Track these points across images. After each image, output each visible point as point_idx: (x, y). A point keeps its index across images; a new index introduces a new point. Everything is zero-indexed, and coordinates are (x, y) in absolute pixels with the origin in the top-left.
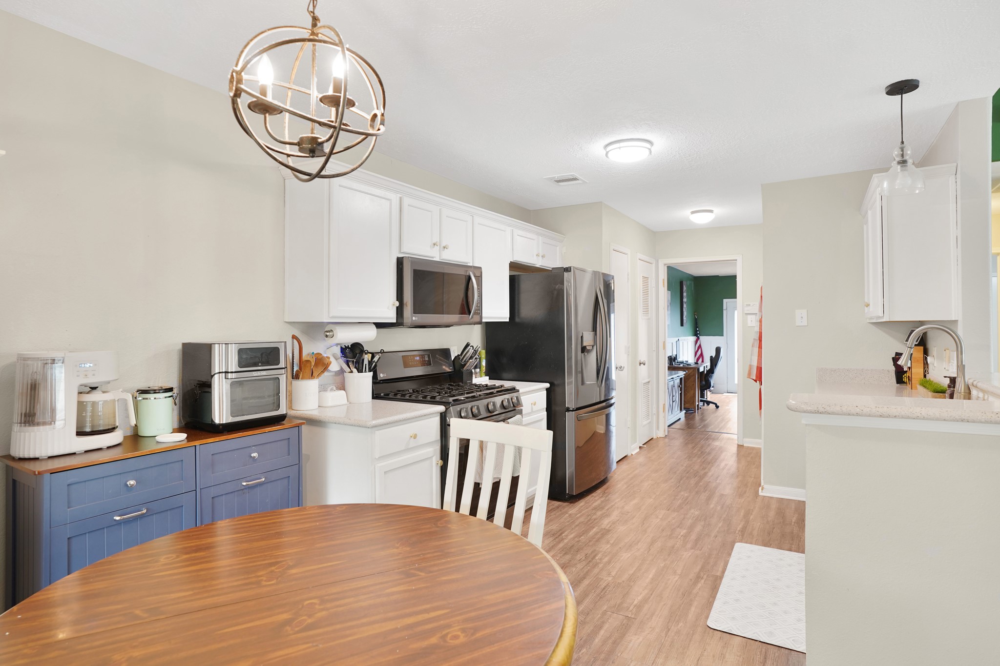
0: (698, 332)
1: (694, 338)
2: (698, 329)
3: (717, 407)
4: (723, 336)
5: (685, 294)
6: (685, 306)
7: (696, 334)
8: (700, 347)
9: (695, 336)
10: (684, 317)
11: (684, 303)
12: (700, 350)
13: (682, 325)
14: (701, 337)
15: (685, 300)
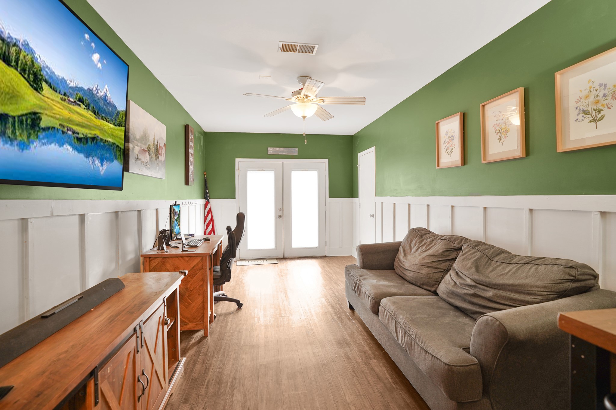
0: (208, 195)
1: (203, 201)
2: (207, 191)
3: (240, 305)
4: (235, 199)
5: (191, 143)
6: (191, 159)
7: (206, 196)
8: (210, 211)
9: (204, 199)
10: (190, 172)
11: (190, 155)
12: (210, 215)
13: (187, 183)
14: (211, 200)
15: (191, 151)
